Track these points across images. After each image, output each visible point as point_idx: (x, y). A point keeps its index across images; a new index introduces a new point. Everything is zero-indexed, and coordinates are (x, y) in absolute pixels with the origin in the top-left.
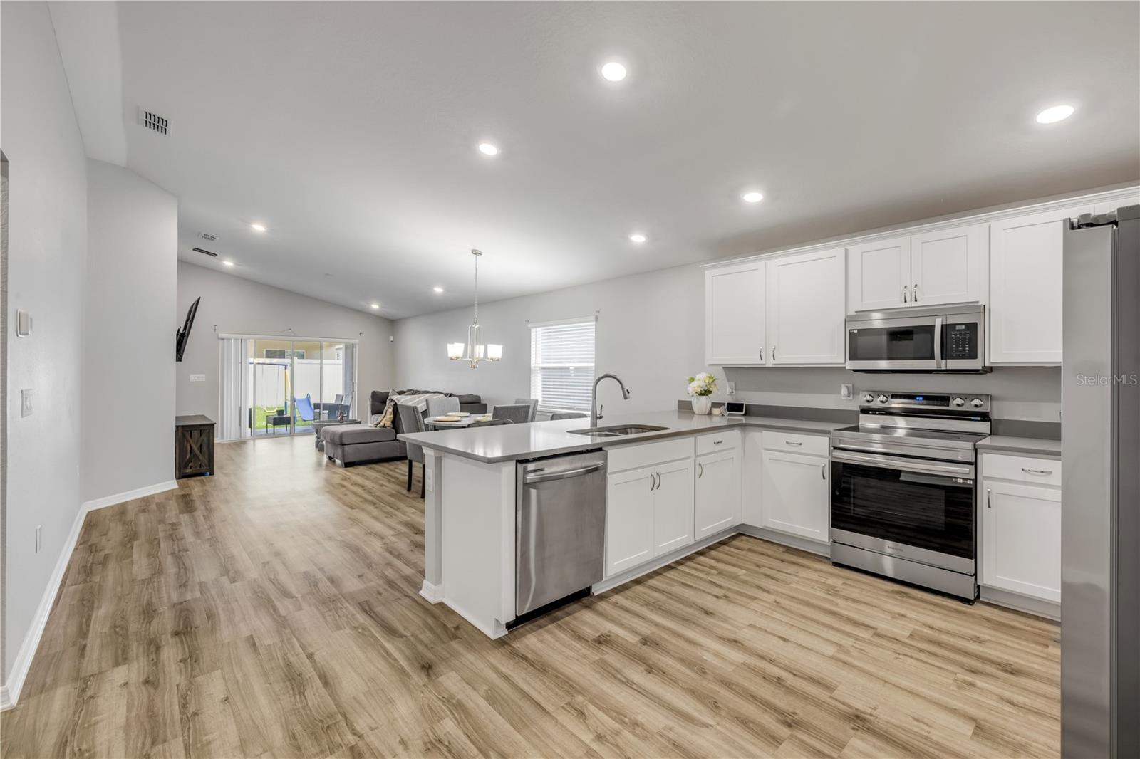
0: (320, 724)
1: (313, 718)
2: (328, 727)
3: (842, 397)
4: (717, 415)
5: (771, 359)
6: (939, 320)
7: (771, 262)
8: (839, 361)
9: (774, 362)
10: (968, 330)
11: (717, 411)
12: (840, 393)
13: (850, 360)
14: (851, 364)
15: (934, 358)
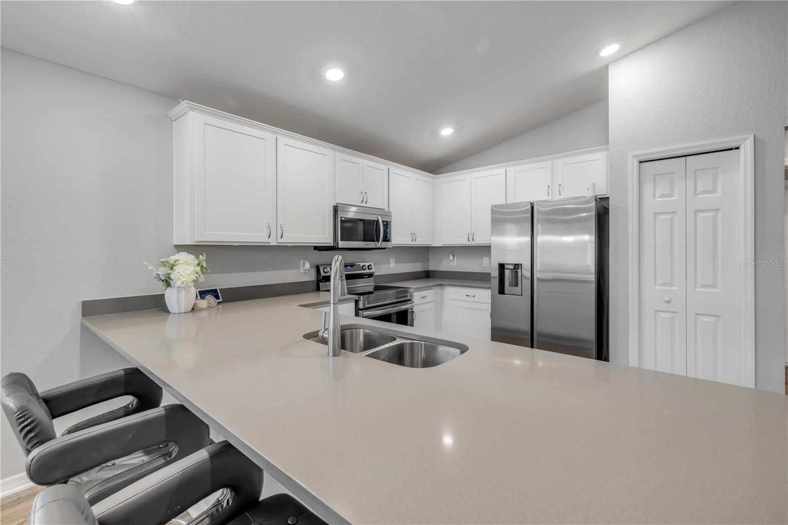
3: (302, 271)
4: (203, 309)
5: (279, 237)
6: (380, 218)
7: (279, 138)
8: (328, 240)
9: (279, 240)
10: (387, 225)
11: (203, 303)
12: (300, 268)
13: (341, 240)
14: (342, 244)
15: (378, 241)
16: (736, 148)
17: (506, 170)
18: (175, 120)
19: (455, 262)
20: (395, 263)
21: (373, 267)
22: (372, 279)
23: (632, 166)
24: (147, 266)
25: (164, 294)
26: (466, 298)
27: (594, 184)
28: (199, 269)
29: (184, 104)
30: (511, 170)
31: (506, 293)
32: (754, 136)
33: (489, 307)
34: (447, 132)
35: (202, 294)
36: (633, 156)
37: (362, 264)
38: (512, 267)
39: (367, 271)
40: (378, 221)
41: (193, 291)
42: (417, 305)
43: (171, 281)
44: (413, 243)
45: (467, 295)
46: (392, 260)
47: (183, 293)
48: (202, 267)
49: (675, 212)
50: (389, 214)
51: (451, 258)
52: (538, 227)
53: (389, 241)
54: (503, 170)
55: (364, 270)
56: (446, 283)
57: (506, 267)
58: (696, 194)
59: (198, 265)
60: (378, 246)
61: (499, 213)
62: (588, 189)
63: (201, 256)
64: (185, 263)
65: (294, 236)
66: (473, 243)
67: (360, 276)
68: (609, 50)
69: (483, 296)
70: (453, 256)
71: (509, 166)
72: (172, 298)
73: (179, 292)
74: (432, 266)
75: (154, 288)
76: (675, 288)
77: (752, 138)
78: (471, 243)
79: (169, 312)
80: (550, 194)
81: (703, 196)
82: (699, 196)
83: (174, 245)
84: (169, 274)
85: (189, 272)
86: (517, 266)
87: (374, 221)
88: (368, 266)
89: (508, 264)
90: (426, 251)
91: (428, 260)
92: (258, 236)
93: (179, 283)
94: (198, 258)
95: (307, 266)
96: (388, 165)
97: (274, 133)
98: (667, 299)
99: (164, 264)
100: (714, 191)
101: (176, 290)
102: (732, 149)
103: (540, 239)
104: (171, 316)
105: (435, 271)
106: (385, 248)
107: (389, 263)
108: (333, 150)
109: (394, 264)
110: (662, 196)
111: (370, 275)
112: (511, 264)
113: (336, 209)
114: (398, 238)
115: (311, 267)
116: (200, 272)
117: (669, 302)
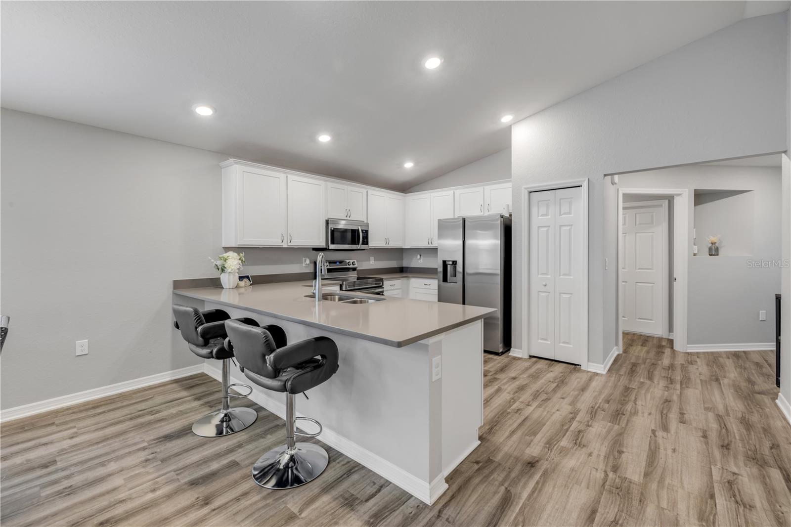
0: (620, 493)
1: (622, 500)
2: (617, 488)
3: (304, 265)
4: (242, 287)
5: (289, 242)
6: (359, 228)
7: (289, 176)
8: (323, 244)
9: (289, 244)
10: (366, 233)
11: (242, 283)
12: (302, 263)
13: (331, 244)
14: (332, 247)
15: (358, 244)
16: (580, 186)
17: (454, 192)
18: (224, 168)
19: (421, 260)
20: (375, 260)
21: (356, 263)
22: (356, 272)
23: (524, 195)
24: (211, 260)
25: (220, 278)
26: (424, 286)
27: (508, 205)
28: (240, 262)
29: (231, 160)
30: (458, 192)
31: (448, 281)
32: (589, 179)
33: (436, 292)
34: (409, 165)
35: (241, 278)
36: (525, 188)
37: (348, 261)
38: (451, 263)
39: (352, 266)
40: (358, 230)
41: (237, 276)
42: (386, 291)
43: (225, 269)
44: (387, 245)
45: (425, 284)
46: (372, 258)
47: (232, 276)
48: (242, 261)
49: (549, 226)
50: (367, 225)
51: (419, 256)
52: (468, 233)
53: (367, 243)
54: (452, 192)
55: (349, 265)
56: (411, 276)
57: (447, 263)
58: (560, 215)
59: (240, 259)
60: (359, 248)
62: (504, 209)
63: (241, 254)
64: (233, 258)
65: (299, 241)
66: (432, 245)
67: (348, 270)
68: (506, 119)
69: (433, 284)
70: (420, 256)
71: (456, 189)
72: (225, 279)
73: (229, 275)
74: (405, 264)
75: (213, 274)
76: (549, 276)
77: (587, 180)
79: (223, 288)
80: (482, 210)
81: (565, 216)
82: (563, 216)
83: (223, 247)
84: (224, 264)
85: (235, 263)
86: (454, 263)
87: (356, 230)
88: (352, 263)
89: (449, 261)
90: (400, 252)
91: (402, 259)
92: (275, 241)
93: (230, 270)
94: (239, 255)
95: (308, 262)
96: (366, 189)
97: (285, 173)
98: (544, 283)
99: (220, 258)
100: (570, 213)
101: (228, 274)
102: (578, 186)
104: (224, 290)
105: (408, 268)
106: (364, 250)
107: (370, 261)
108: (325, 181)
109: (373, 262)
110: (542, 215)
111: (354, 269)
112: (451, 261)
113: (327, 222)
114: (375, 242)
115: (310, 263)
116: (241, 264)
117: (545, 285)
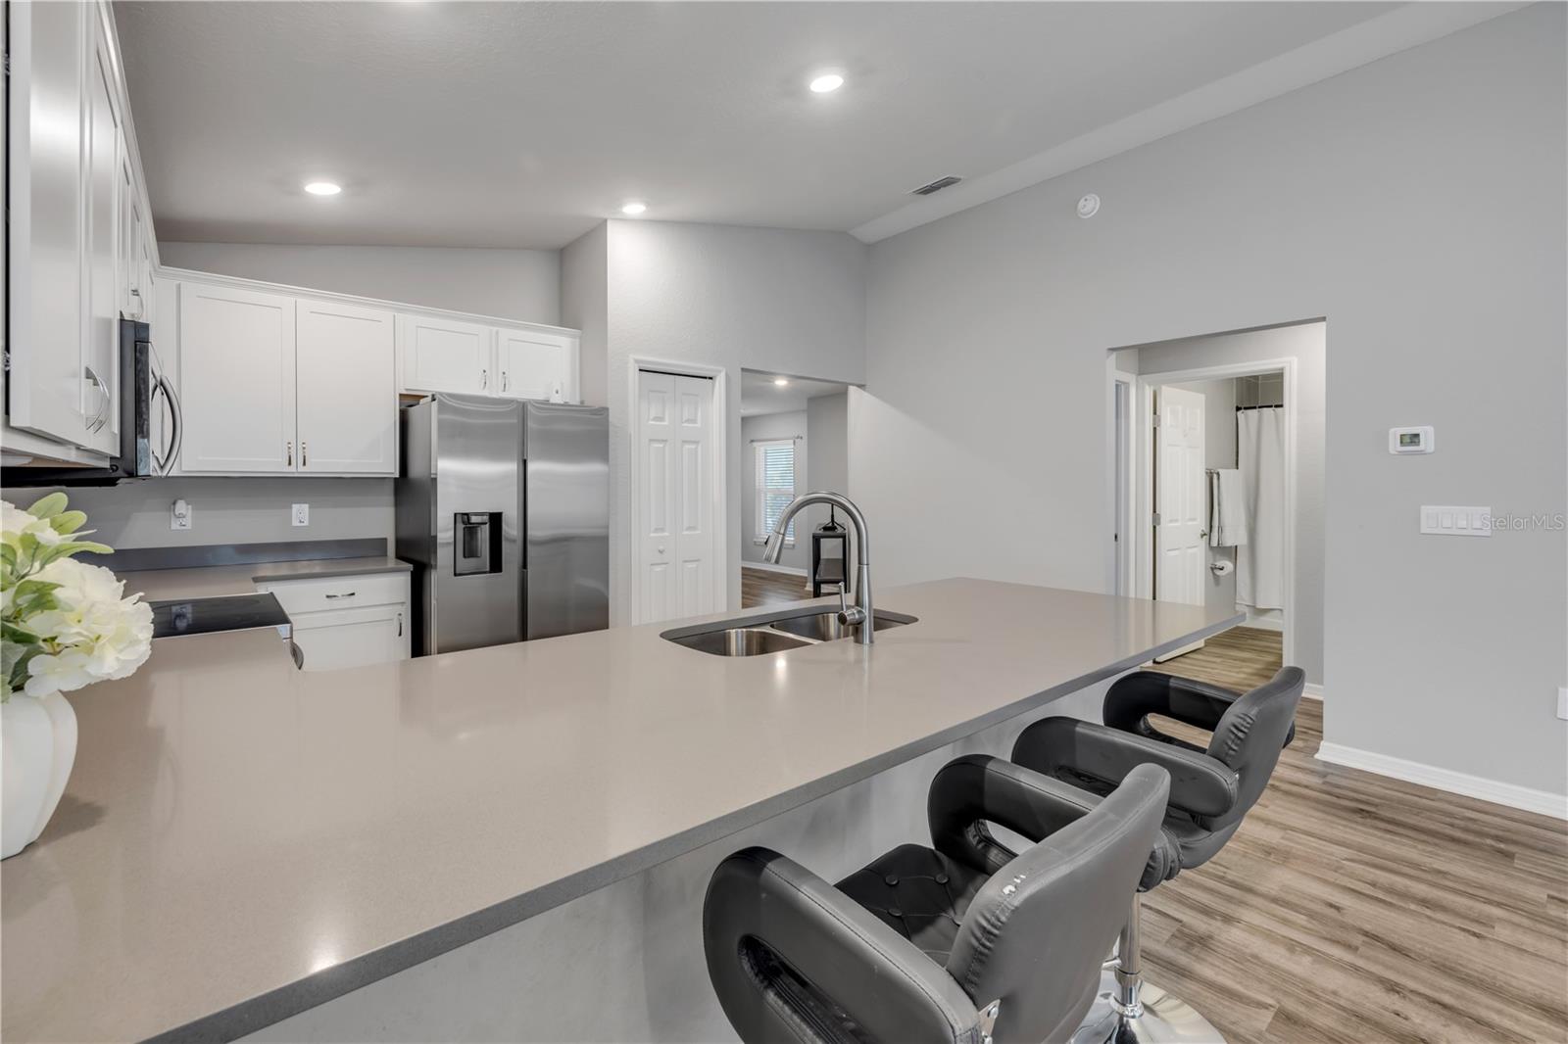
16: (711, 378)
19: (189, 521)
23: (634, 373)
26: (327, 604)
30: (408, 321)
31: (458, 572)
32: (725, 370)
36: (634, 362)
38: (485, 518)
45: (328, 597)
49: (666, 441)
51: (181, 509)
52: (531, 447)
54: (389, 313)
58: (681, 423)
61: (456, 411)
66: (301, 469)
68: (635, 208)
71: (402, 311)
76: (667, 536)
78: (297, 470)
81: (687, 425)
82: (684, 425)
86: (496, 519)
89: (476, 514)
98: (661, 548)
100: (694, 421)
102: (705, 378)
103: (532, 467)
110: (655, 420)
112: (482, 514)
117: (661, 552)
